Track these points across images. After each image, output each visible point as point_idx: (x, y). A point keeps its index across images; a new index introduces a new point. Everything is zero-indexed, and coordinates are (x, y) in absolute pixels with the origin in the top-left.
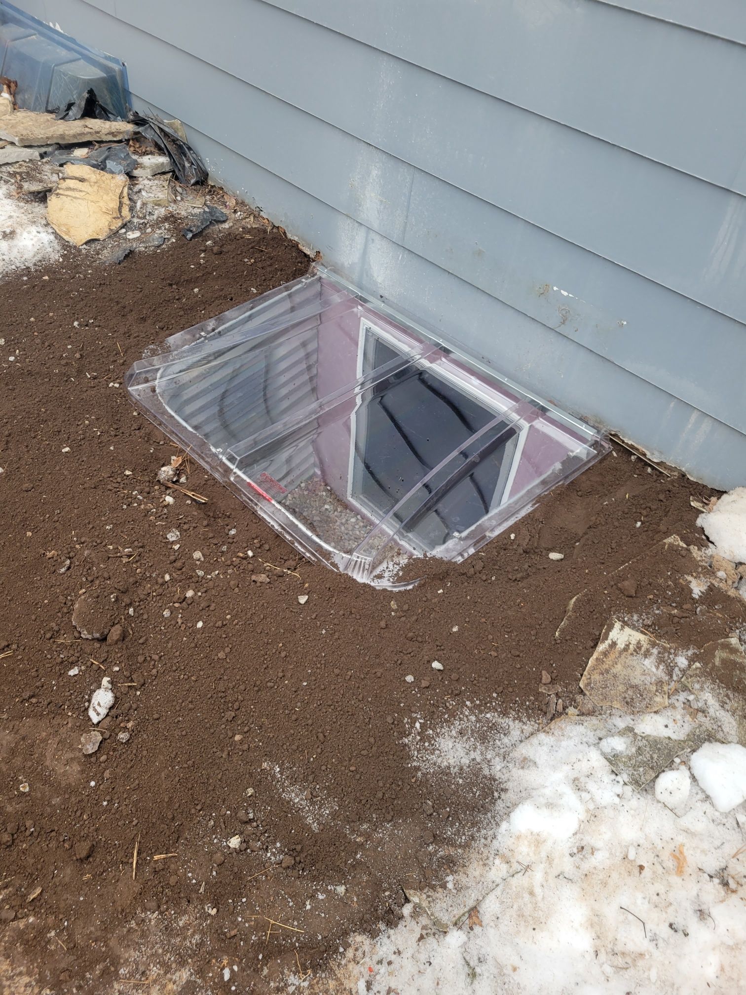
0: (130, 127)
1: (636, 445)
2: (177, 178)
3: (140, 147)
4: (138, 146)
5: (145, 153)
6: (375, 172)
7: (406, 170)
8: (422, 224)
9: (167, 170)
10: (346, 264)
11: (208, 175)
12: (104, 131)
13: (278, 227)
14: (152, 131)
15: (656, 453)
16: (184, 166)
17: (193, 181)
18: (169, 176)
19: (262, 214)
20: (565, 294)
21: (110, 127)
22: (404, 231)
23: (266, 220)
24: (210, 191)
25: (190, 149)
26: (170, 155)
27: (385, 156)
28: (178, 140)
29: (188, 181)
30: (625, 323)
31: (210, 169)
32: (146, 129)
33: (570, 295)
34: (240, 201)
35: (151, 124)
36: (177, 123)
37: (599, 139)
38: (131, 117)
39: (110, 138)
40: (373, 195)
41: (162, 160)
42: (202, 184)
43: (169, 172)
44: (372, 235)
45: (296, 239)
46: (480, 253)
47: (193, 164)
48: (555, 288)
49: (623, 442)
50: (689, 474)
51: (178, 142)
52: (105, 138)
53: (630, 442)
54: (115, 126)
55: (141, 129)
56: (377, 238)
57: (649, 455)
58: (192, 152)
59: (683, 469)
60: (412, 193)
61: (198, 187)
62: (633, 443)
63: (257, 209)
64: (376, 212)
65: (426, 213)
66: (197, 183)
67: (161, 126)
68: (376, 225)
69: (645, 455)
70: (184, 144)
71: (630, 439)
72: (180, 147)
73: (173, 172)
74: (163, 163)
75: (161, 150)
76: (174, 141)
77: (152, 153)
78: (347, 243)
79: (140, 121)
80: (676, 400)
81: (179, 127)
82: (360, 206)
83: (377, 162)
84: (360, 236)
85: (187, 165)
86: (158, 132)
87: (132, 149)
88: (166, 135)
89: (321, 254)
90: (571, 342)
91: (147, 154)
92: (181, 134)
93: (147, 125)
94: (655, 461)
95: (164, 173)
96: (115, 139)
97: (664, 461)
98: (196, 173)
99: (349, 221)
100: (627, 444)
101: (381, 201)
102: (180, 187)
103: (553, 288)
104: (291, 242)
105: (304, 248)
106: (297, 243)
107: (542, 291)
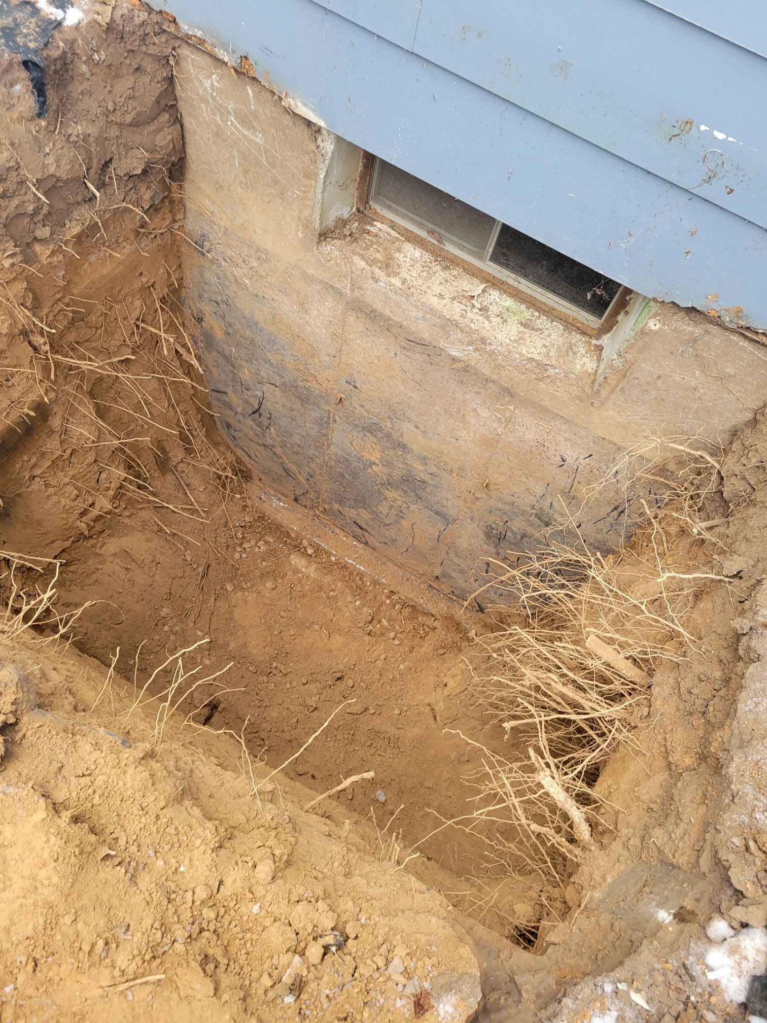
13: (160, 13)
20: (720, 136)
33: (730, 139)
45: (199, 34)
46: (564, 66)
48: (703, 128)
89: (251, 61)
103: (698, 128)
104: (190, 39)
105: (216, 50)
106: (202, 42)
107: (676, 131)
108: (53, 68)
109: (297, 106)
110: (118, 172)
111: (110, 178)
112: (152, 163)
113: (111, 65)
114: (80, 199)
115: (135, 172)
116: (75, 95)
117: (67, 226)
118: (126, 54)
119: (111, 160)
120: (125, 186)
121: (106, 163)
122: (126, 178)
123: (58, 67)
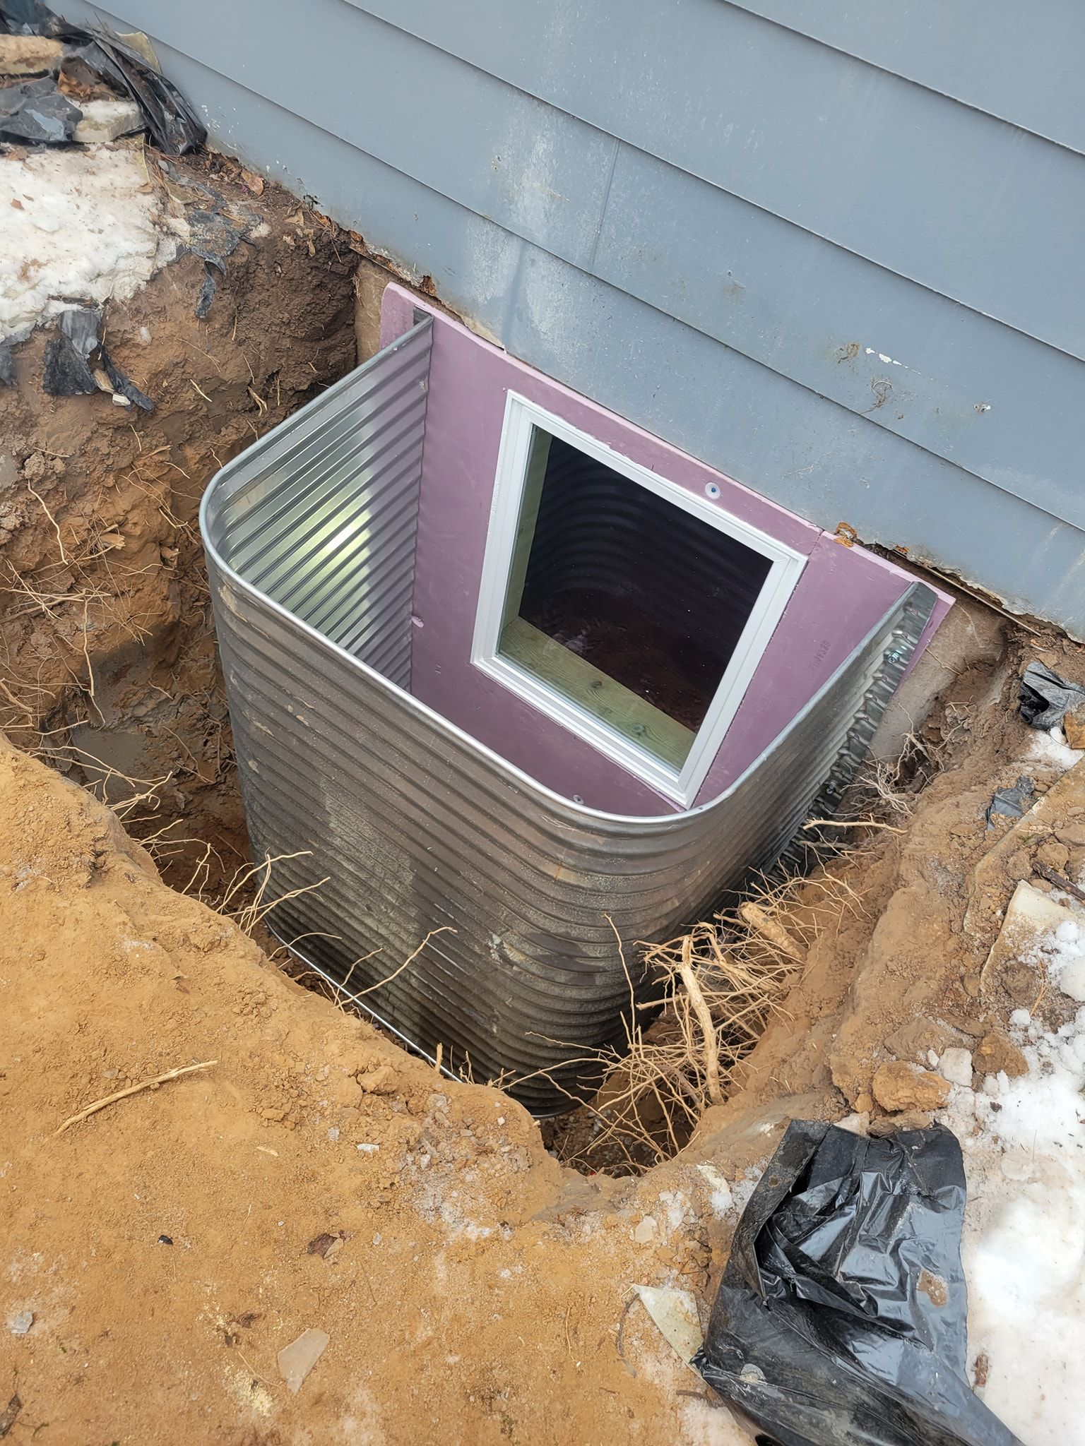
0: (54, 49)
1: (985, 590)
2: (155, 143)
3: (79, 84)
4: (74, 83)
5: (91, 97)
6: (541, 147)
7: (602, 145)
8: (629, 239)
9: (136, 128)
10: (481, 299)
11: (206, 134)
12: (10, 57)
13: (348, 233)
14: (102, 55)
15: (1019, 602)
16: (163, 120)
17: (182, 148)
18: (140, 139)
19: (316, 207)
20: (887, 359)
21: (18, 47)
22: (595, 249)
23: (325, 220)
24: (213, 164)
25: (171, 87)
26: (139, 100)
27: (561, 120)
28: (148, 71)
29: (174, 147)
30: (989, 408)
31: (210, 125)
32: (90, 51)
33: (895, 362)
34: (273, 184)
35: (99, 42)
36: (141, 38)
37: (976, 110)
38: (56, 28)
39: (23, 69)
40: (537, 185)
41: (125, 109)
42: (198, 152)
43: (139, 132)
44: (532, 253)
45: (385, 254)
46: (735, 289)
47: (178, 115)
48: (869, 351)
49: (963, 584)
50: (1072, 633)
51: (148, 76)
52: (14, 70)
53: (976, 586)
54: (26, 45)
55: (79, 52)
56: (542, 259)
57: (1006, 604)
58: (175, 93)
59: (1062, 626)
60: (613, 186)
61: (193, 157)
62: (981, 588)
63: (308, 200)
64: (542, 216)
65: (637, 220)
66: (188, 151)
67: (117, 46)
68: (540, 238)
69: (999, 604)
70: (162, 79)
71: (976, 582)
72: (153, 84)
73: (148, 131)
74: (128, 115)
75: (121, 92)
76: (143, 73)
77: (101, 97)
78: (484, 264)
79: (72, 36)
80: (1061, 524)
81: (146, 46)
82: (511, 202)
83: (547, 129)
84: (509, 254)
85: (168, 117)
86: (112, 56)
87: (65, 89)
88: (126, 61)
89: (433, 281)
90: (888, 434)
91: (95, 99)
92: (150, 58)
93: (91, 45)
94: (1016, 613)
95: (130, 135)
96: (32, 71)
97: (1032, 613)
98: (186, 131)
99: (488, 227)
100: (971, 589)
101: (553, 197)
102: (164, 159)
103: (865, 350)
104: (375, 259)
105: (400, 269)
106: (386, 261)
107: (844, 354)
108: (235, 274)
109: (475, 326)
110: (284, 385)
111: (275, 391)
112: (321, 382)
113: (293, 279)
114: (240, 408)
115: (302, 388)
116: (252, 304)
117: (222, 434)
118: (309, 270)
119: (277, 372)
120: (289, 402)
121: (273, 374)
122: (290, 393)
123: (241, 274)
